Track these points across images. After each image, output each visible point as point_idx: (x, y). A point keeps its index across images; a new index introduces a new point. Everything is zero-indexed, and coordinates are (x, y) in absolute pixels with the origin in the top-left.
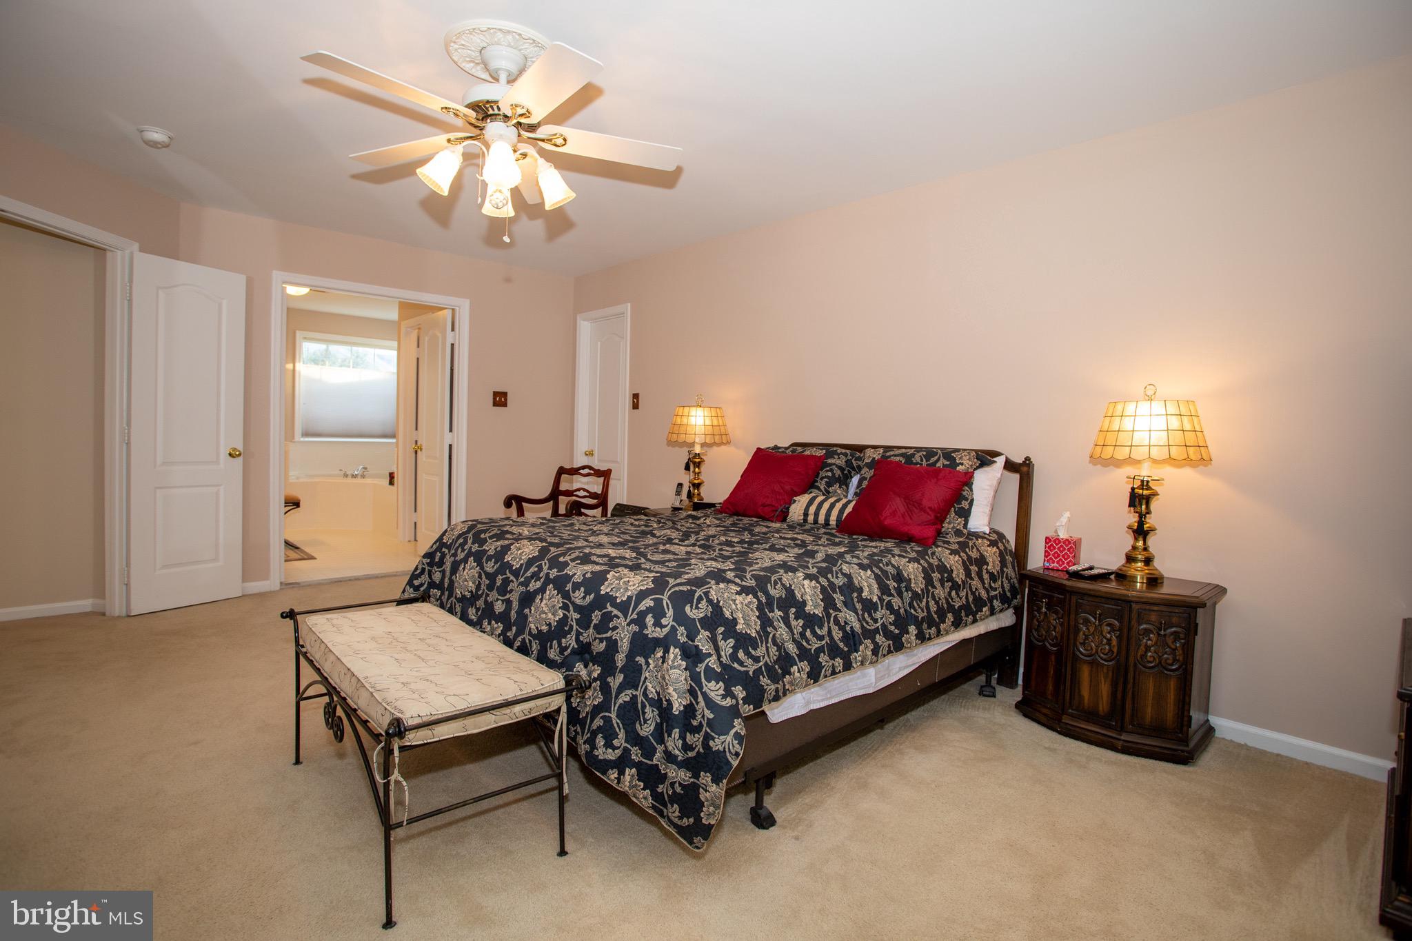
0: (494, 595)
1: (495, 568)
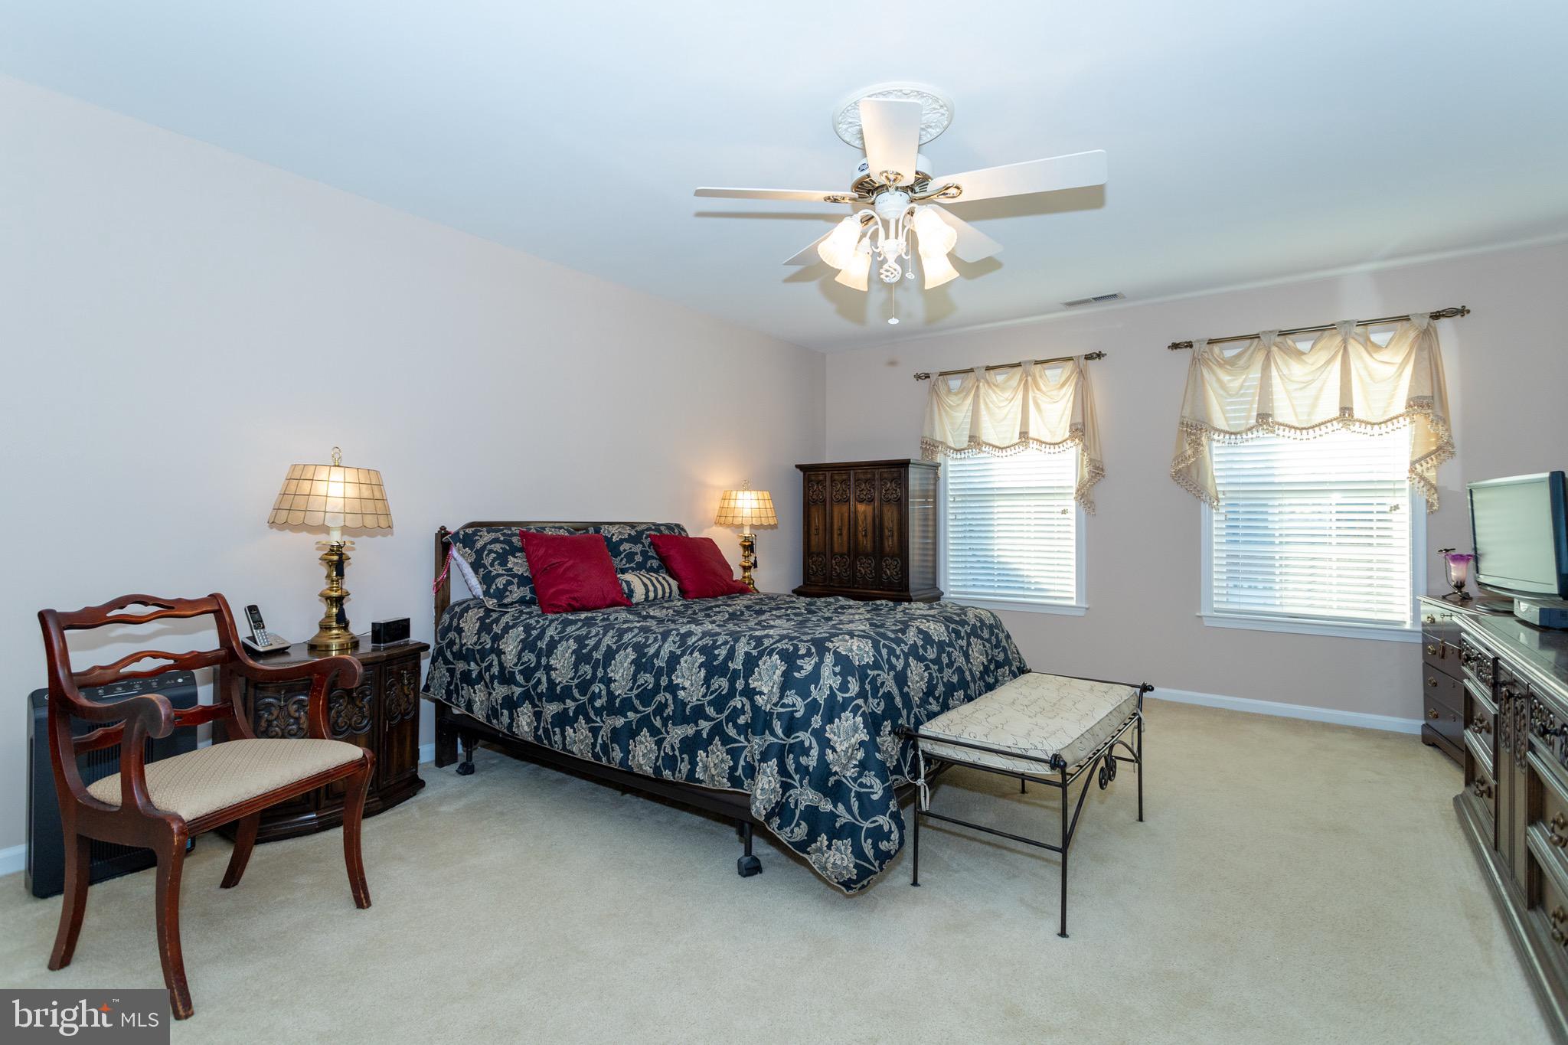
0: (947, 672)
1: (935, 651)
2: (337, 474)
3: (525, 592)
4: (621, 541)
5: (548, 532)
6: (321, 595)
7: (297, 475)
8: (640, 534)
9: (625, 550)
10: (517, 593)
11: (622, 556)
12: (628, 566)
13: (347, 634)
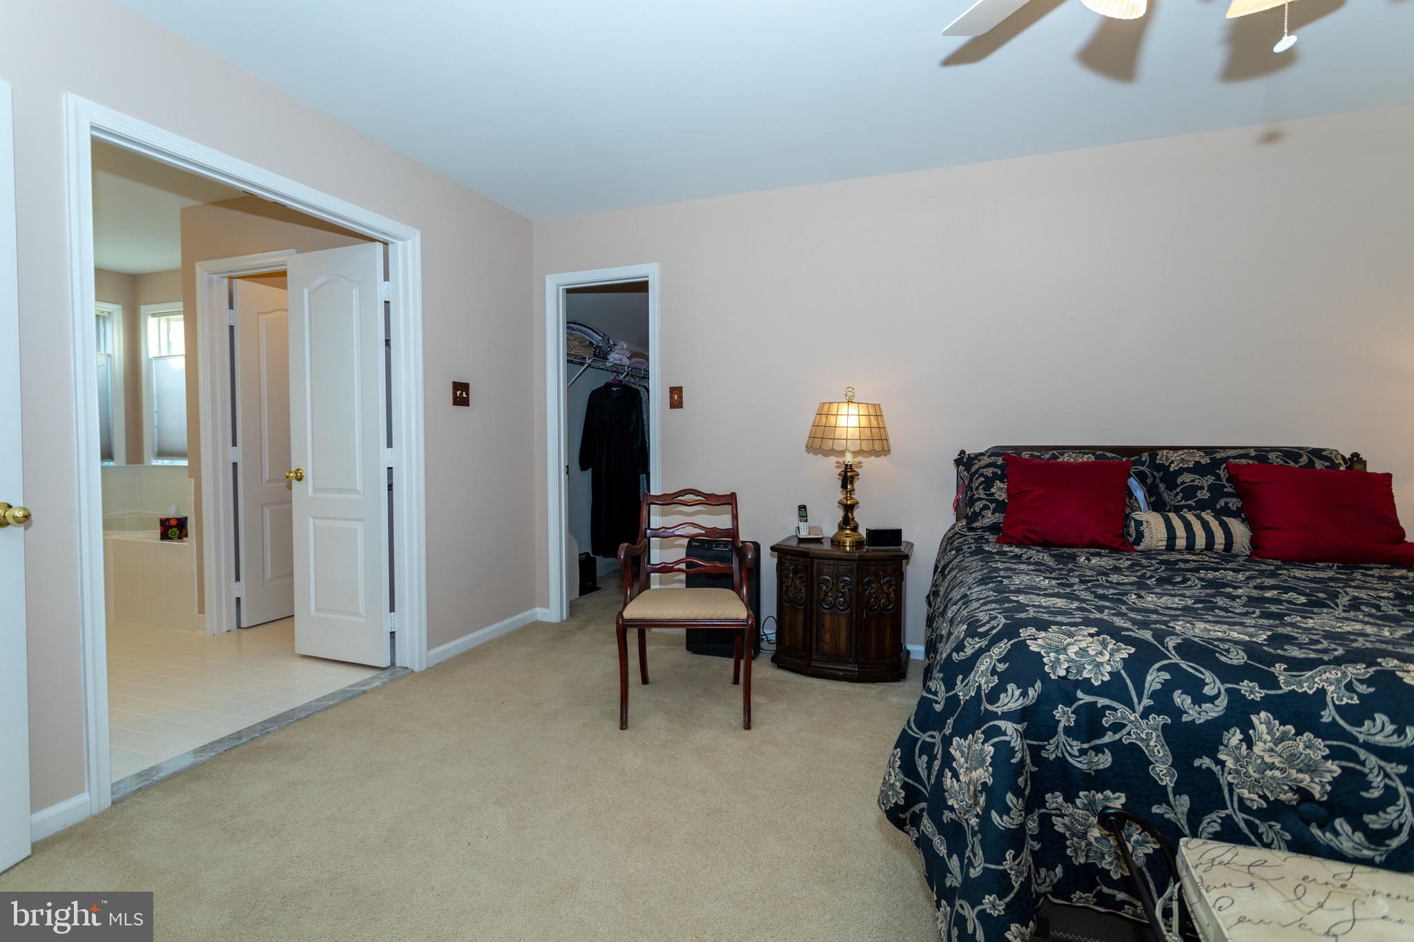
2: (853, 409)
3: (999, 518)
4: (1181, 471)
5: (1025, 455)
6: (839, 503)
7: (823, 411)
8: (1216, 463)
9: (1183, 483)
10: (990, 518)
11: (1178, 490)
12: (1183, 503)
13: (856, 534)
